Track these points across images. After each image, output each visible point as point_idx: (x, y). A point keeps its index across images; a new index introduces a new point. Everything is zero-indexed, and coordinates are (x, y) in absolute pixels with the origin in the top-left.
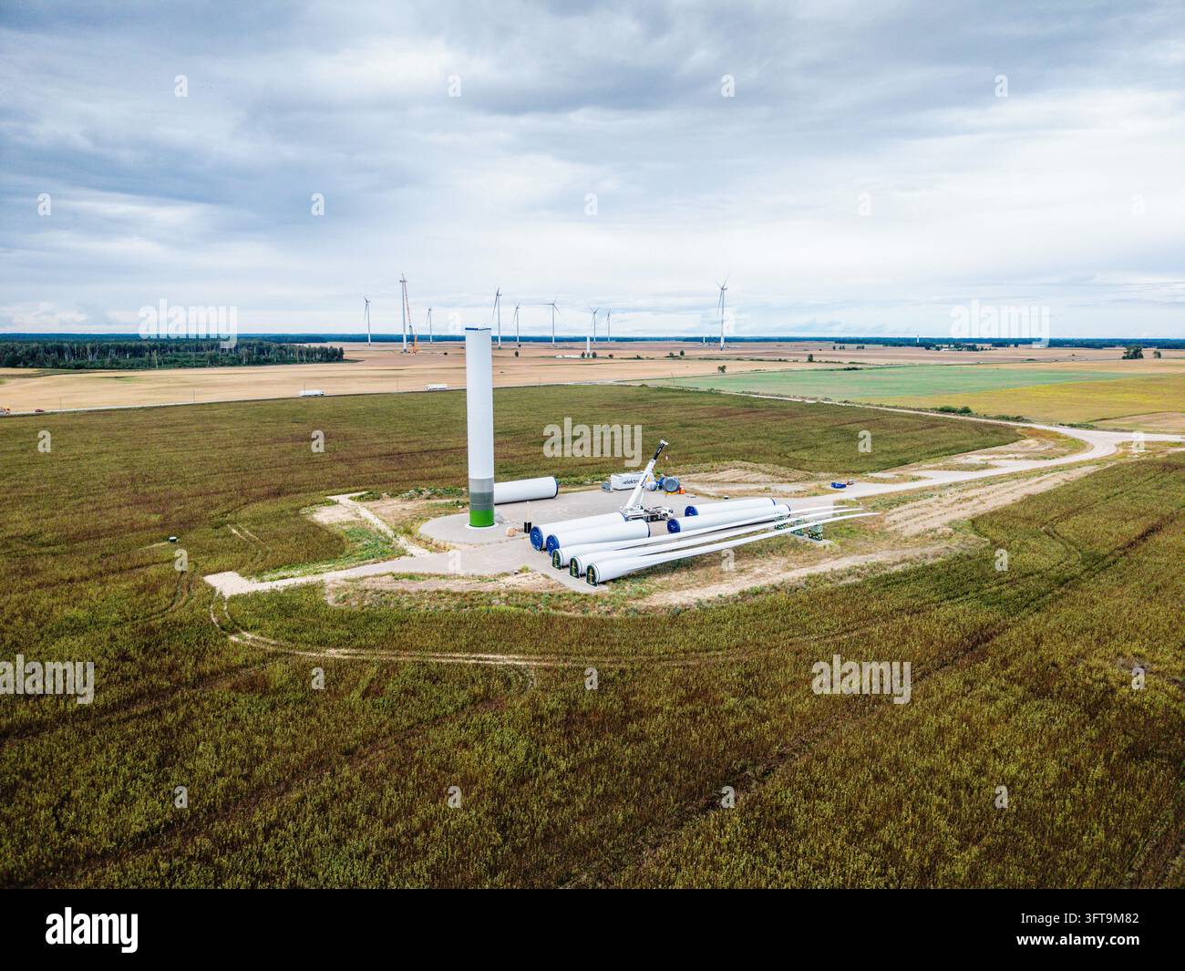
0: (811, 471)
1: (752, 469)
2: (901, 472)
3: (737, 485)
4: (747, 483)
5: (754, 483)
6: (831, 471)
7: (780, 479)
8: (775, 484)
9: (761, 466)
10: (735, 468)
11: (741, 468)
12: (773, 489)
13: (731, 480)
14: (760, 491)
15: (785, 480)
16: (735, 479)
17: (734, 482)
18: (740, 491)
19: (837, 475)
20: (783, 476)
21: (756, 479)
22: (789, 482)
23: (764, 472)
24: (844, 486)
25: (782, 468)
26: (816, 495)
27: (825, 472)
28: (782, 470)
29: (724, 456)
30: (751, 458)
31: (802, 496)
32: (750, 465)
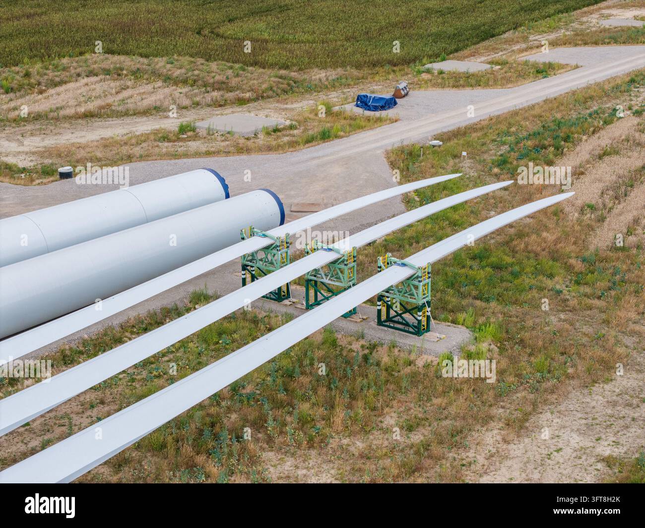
0: (287, 67)
1: (136, 74)
2: (498, 56)
3: (97, 123)
4: (126, 114)
5: (146, 113)
6: (335, 65)
7: (216, 94)
8: (203, 112)
9: (160, 63)
10: (91, 73)
11: (107, 72)
12: (202, 126)
13: (82, 110)
14: (165, 138)
15: (230, 95)
16: (91, 106)
17: (89, 116)
18: (106, 144)
19: (355, 72)
20: (222, 86)
21: (150, 101)
22: (241, 102)
23: (168, 79)
24: (390, 103)
25: (214, 66)
26: (325, 136)
27: (323, 66)
28: (216, 70)
29: (62, 43)
30: (132, 45)
31: (293, 144)
32: (127, 62)
